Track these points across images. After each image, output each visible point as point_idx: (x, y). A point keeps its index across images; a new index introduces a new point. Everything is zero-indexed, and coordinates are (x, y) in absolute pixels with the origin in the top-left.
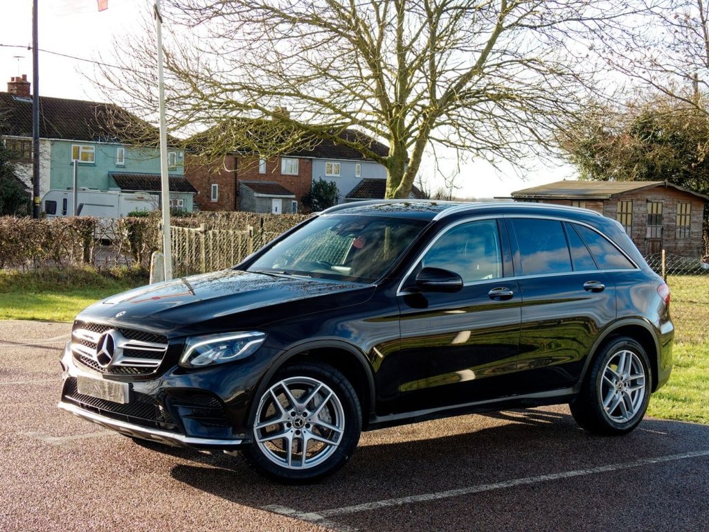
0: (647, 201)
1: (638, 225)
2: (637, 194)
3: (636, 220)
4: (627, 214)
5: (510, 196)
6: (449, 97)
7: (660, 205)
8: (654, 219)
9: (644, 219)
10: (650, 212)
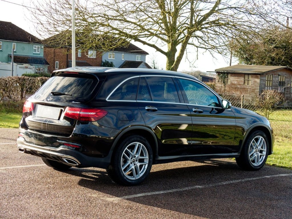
0: (279, 75)
1: (275, 86)
2: (275, 72)
3: (274, 84)
4: (270, 81)
5: (215, 71)
7: (284, 77)
8: (282, 84)
9: (277, 84)
10: (280, 80)
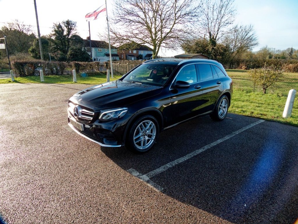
6: (165, 37)
